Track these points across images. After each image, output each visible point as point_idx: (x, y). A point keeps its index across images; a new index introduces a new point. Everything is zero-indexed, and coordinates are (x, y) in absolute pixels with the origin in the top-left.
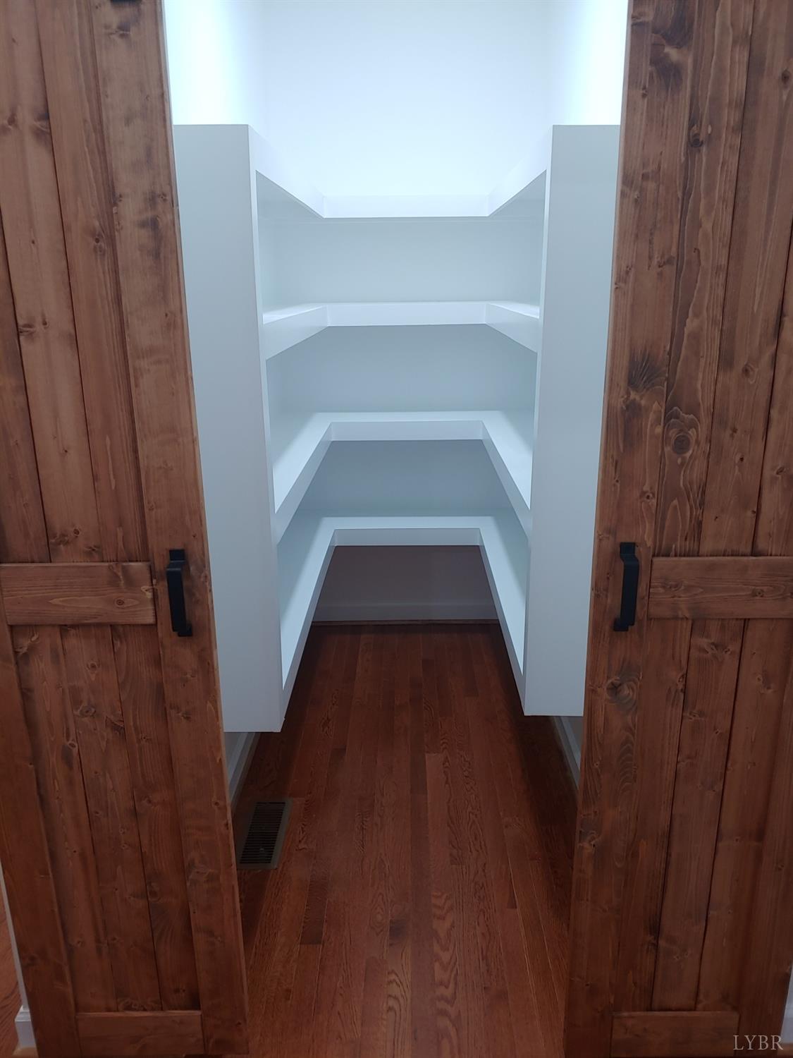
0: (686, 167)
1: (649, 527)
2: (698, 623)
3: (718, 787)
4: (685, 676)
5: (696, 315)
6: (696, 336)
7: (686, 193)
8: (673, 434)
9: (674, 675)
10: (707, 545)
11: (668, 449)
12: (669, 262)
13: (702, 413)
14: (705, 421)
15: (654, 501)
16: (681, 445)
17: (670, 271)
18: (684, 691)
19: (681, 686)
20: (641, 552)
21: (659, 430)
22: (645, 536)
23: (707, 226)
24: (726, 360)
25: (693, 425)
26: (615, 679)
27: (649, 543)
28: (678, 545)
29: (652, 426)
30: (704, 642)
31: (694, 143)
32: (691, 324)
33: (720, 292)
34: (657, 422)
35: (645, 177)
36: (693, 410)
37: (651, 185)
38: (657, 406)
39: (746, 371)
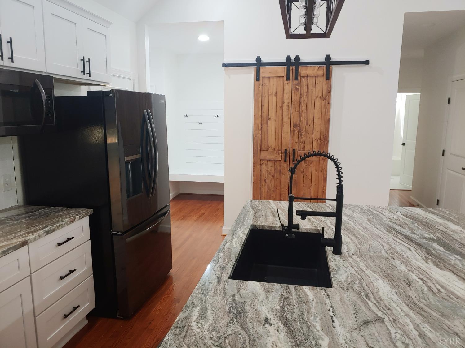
0: (300, 100)
2: (305, 161)
3: (310, 188)
4: (304, 170)
5: (302, 118)
6: (302, 121)
7: (300, 103)
8: (300, 134)
9: (302, 169)
10: (306, 150)
11: (299, 136)
12: (298, 111)
14: (304, 132)
15: (297, 143)
16: (301, 135)
19: (303, 171)
20: (296, 151)
21: (298, 133)
22: (296, 148)
23: (303, 107)
24: (307, 124)
25: (303, 133)
27: (297, 149)
28: (301, 149)
29: (297, 133)
30: (306, 164)
31: (301, 97)
32: (302, 119)
33: (305, 115)
36: (303, 131)
37: (295, 102)
38: (297, 130)
39: (309, 125)
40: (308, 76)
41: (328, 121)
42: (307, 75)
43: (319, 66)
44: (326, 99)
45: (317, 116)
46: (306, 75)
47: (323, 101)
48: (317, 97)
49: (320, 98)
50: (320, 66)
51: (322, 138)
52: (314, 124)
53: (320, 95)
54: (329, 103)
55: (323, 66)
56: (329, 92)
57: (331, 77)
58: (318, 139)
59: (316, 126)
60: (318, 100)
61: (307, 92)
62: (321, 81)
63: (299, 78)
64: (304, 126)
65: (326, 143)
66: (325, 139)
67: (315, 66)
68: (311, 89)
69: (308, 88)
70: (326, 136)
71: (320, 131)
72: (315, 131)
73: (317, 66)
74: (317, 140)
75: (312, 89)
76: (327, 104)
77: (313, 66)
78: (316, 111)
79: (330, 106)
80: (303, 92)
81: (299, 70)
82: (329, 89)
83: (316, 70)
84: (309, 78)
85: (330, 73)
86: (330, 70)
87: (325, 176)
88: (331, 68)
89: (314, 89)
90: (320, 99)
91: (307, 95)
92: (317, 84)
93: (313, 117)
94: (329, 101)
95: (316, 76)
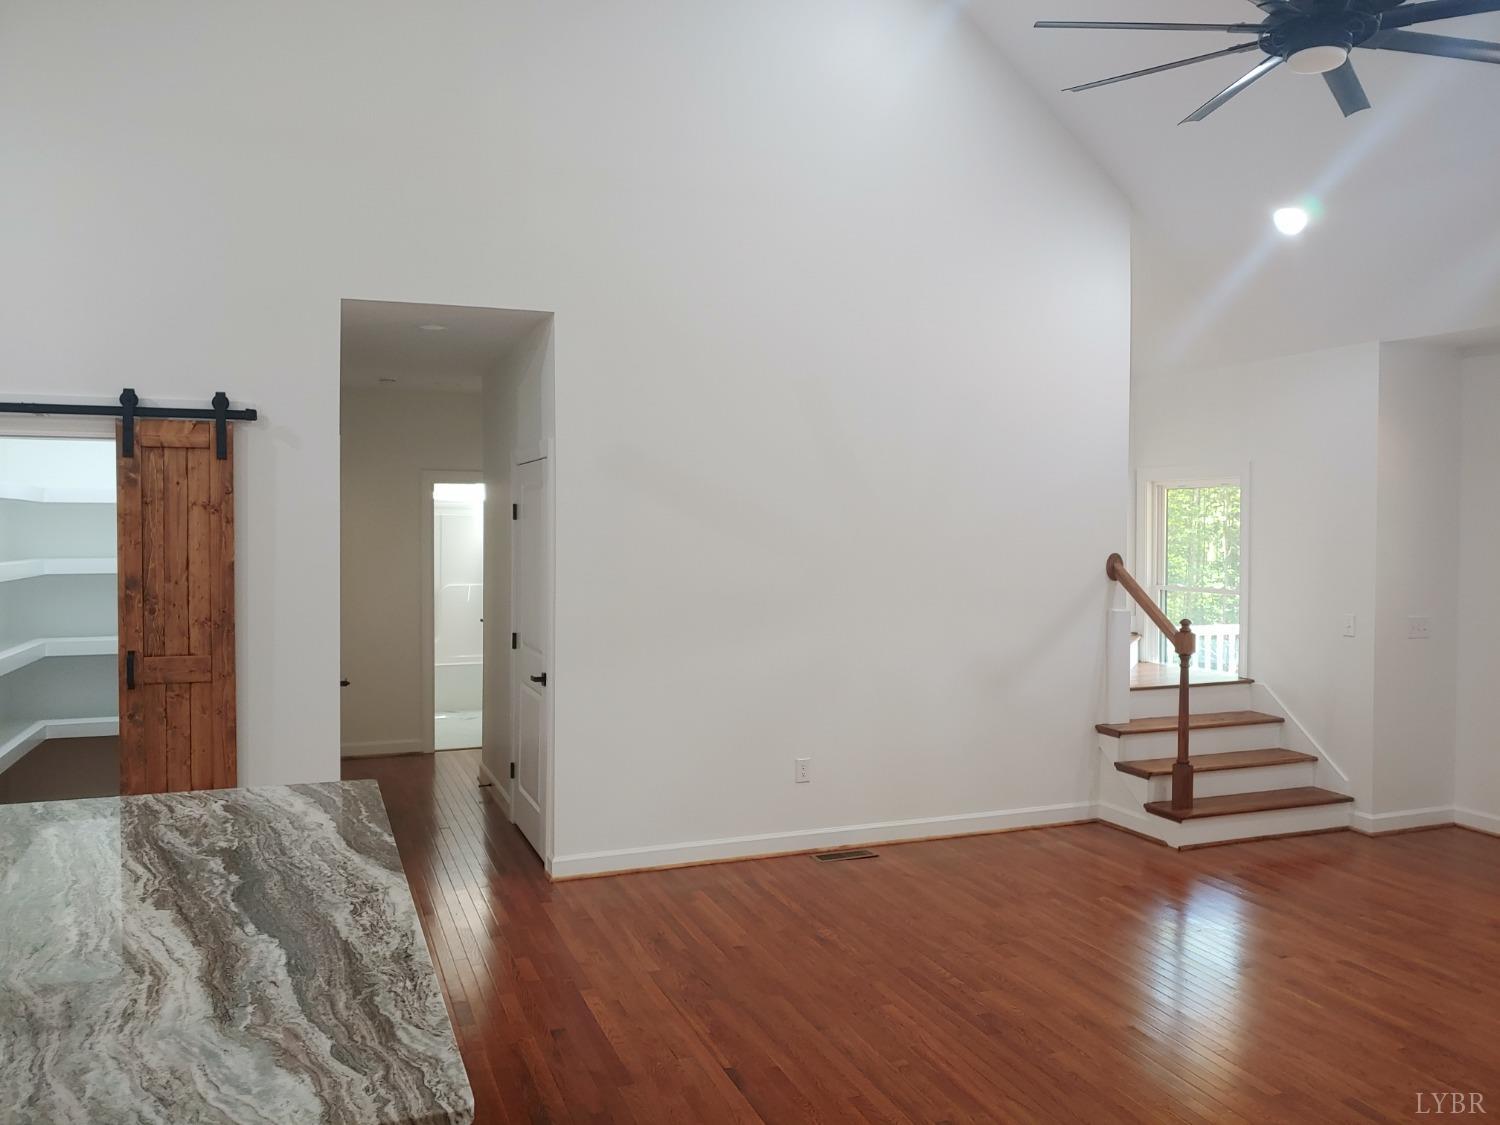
0: (142, 511)
1: (140, 645)
2: (168, 685)
4: (165, 710)
5: (153, 562)
6: (154, 570)
7: (144, 520)
8: (147, 607)
9: (162, 710)
10: (168, 652)
11: (147, 613)
12: (139, 543)
13: (160, 599)
14: (160, 602)
15: (141, 634)
16: (152, 612)
17: (140, 547)
18: (166, 717)
19: (164, 714)
20: (139, 656)
21: (141, 605)
22: (139, 647)
23: (154, 530)
24: (168, 579)
25: (156, 604)
26: (131, 712)
27: (141, 651)
28: (155, 652)
29: (138, 604)
30: (172, 694)
31: (145, 504)
32: (151, 565)
33: (162, 554)
34: (139, 602)
35: (126, 515)
36: (155, 597)
37: (128, 518)
38: (139, 596)
39: (176, 583)
40: (163, 448)
41: (230, 569)
42: (162, 443)
43: (195, 420)
44: (222, 509)
45: (194, 556)
46: (159, 445)
47: (212, 516)
48: (194, 504)
49: (205, 508)
50: (198, 422)
51: (215, 616)
52: (191, 578)
53: (203, 499)
54: (230, 521)
55: (208, 423)
56: (228, 491)
57: (232, 453)
58: (202, 619)
59: (194, 582)
60: (196, 512)
61: (165, 491)
62: (204, 461)
63: (137, 451)
64: (158, 586)
65: (229, 631)
66: (223, 620)
67: (184, 422)
68: (175, 481)
69: (165, 479)
70: (226, 609)
71: (207, 596)
72: (193, 597)
73: (189, 423)
74: (202, 624)
75: (178, 483)
76: (224, 524)
77: (179, 422)
78: (194, 543)
79: (232, 527)
80: (152, 490)
81: (137, 429)
82: (228, 484)
83: (186, 431)
84: (166, 452)
85: (228, 440)
86: (228, 433)
87: (230, 724)
88: (229, 427)
89: (183, 482)
90: (201, 508)
91: (163, 499)
92: (193, 468)
93: (185, 562)
94: (229, 516)
95: (187, 448)
